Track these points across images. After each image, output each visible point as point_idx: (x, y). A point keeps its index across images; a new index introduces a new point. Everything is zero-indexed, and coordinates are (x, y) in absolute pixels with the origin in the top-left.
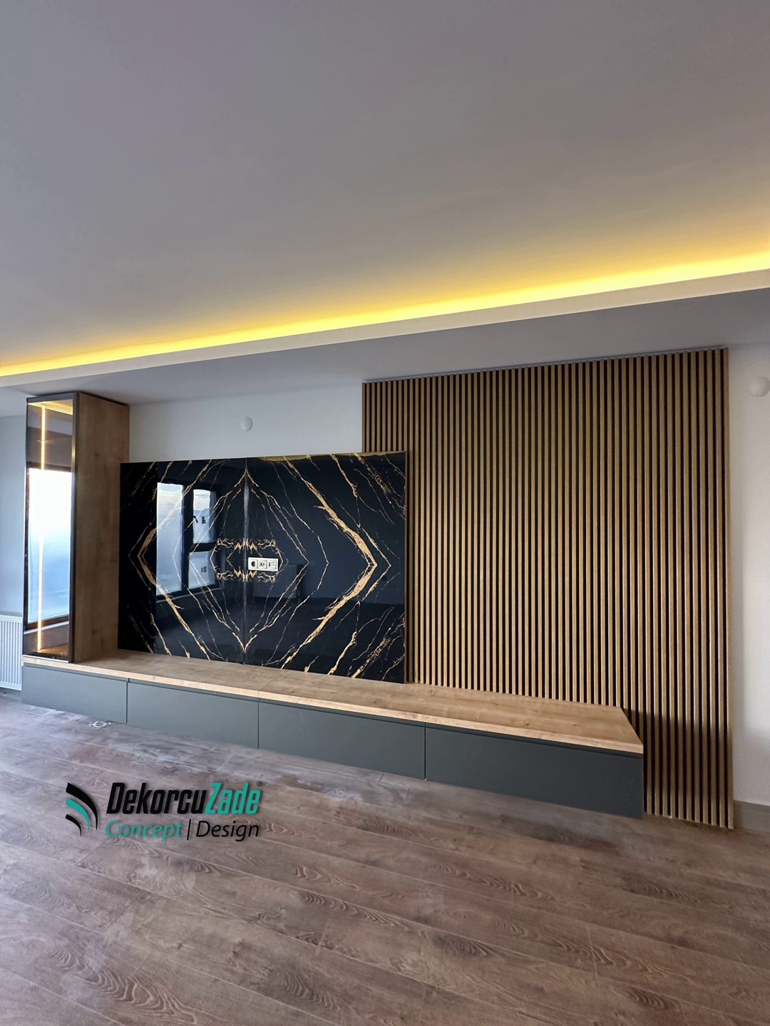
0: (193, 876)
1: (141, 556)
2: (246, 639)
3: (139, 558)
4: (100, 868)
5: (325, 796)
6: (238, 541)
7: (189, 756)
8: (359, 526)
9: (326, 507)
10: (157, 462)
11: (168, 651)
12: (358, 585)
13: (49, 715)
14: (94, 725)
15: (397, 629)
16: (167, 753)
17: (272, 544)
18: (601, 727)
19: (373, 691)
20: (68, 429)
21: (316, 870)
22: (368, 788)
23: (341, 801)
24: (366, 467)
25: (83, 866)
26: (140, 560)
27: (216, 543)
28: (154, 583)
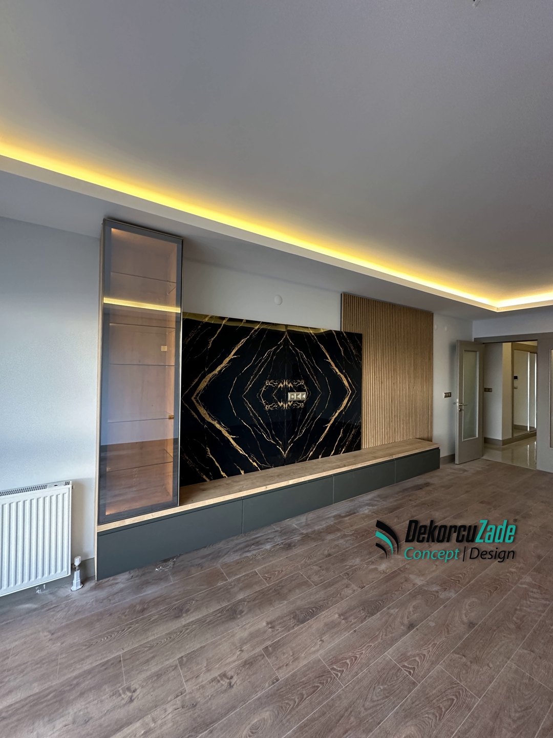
1: (195, 398)
2: (286, 448)
6: (281, 382)
8: (344, 371)
9: (330, 360)
11: (224, 475)
12: (343, 403)
15: (358, 424)
17: (302, 383)
24: (347, 340)
26: (195, 402)
27: (265, 384)
28: (210, 420)
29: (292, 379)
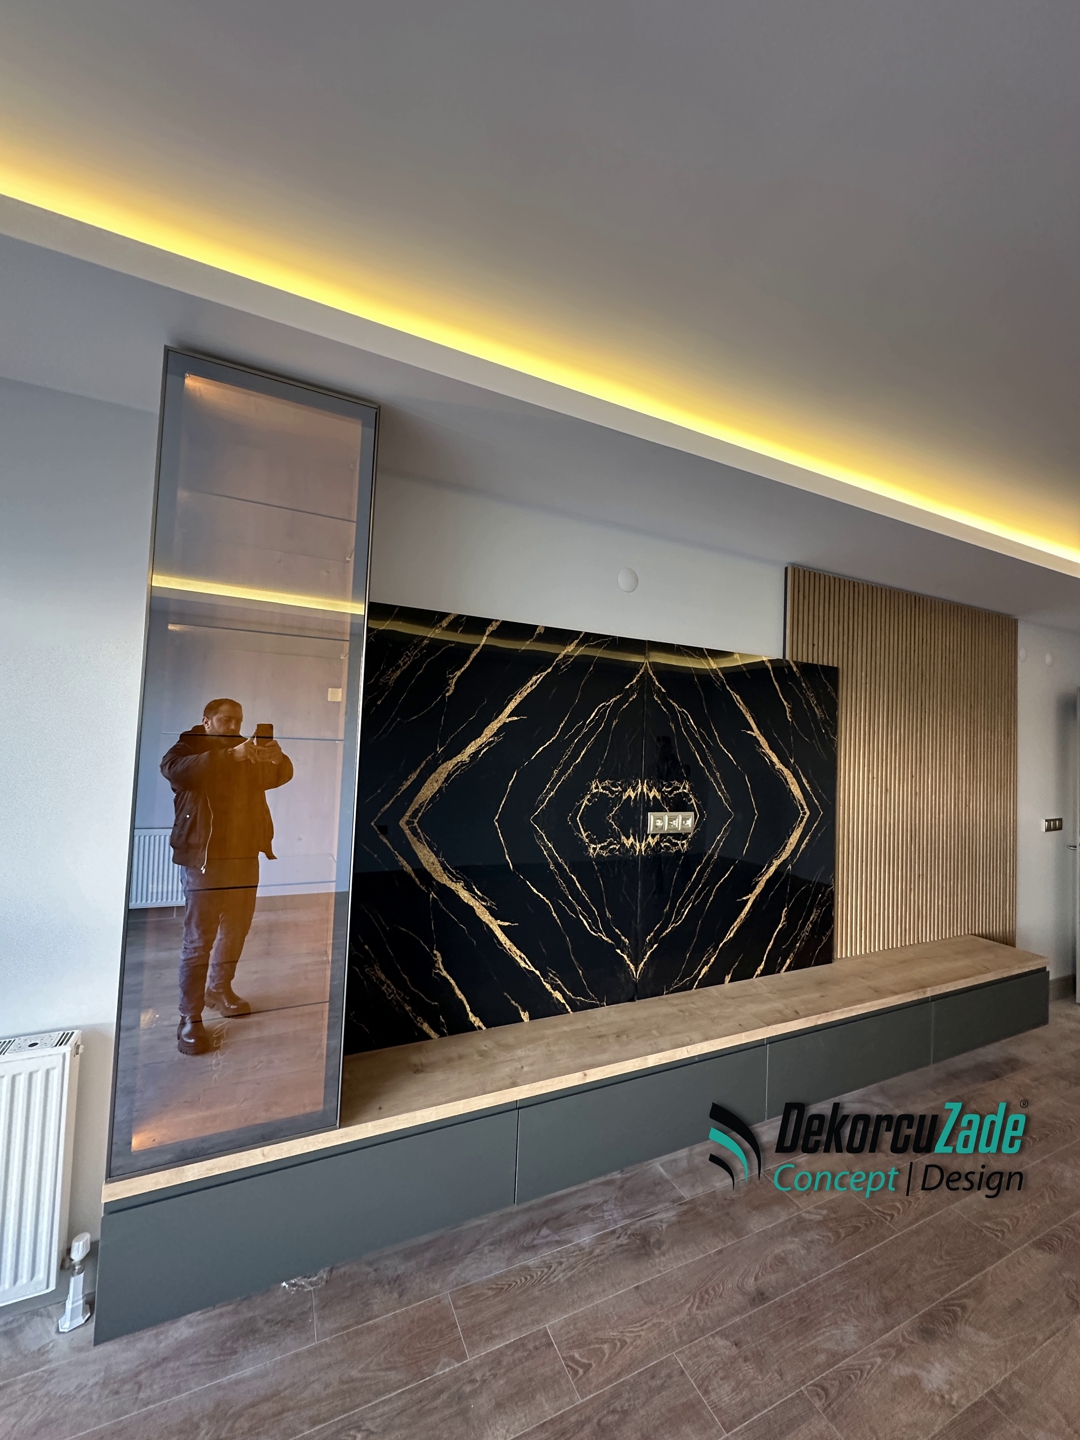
1: (409, 822)
2: (641, 955)
3: (406, 827)
6: (630, 784)
8: (792, 761)
9: (756, 733)
12: (789, 843)
15: (826, 895)
17: (684, 788)
24: (801, 682)
26: (408, 832)
27: (589, 788)
28: (445, 880)
29: (658, 778)
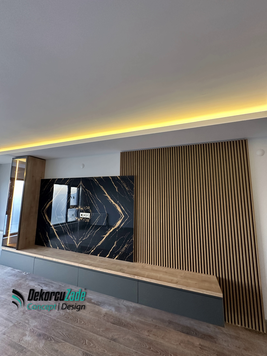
0: (44, 341)
1: (45, 211)
3: (44, 212)
4: (10, 335)
5: (101, 308)
6: (77, 207)
7: (54, 288)
8: (118, 202)
9: (107, 195)
10: (52, 179)
11: (51, 246)
12: (117, 224)
13: (9, 269)
14: (24, 273)
15: (131, 241)
16: (47, 286)
17: (88, 208)
18: (207, 285)
19: (120, 265)
20: (24, 167)
21: (91, 341)
22: (117, 305)
23: (107, 311)
24: (121, 181)
25: (4, 334)
28: (48, 221)
29: (83, 205)
